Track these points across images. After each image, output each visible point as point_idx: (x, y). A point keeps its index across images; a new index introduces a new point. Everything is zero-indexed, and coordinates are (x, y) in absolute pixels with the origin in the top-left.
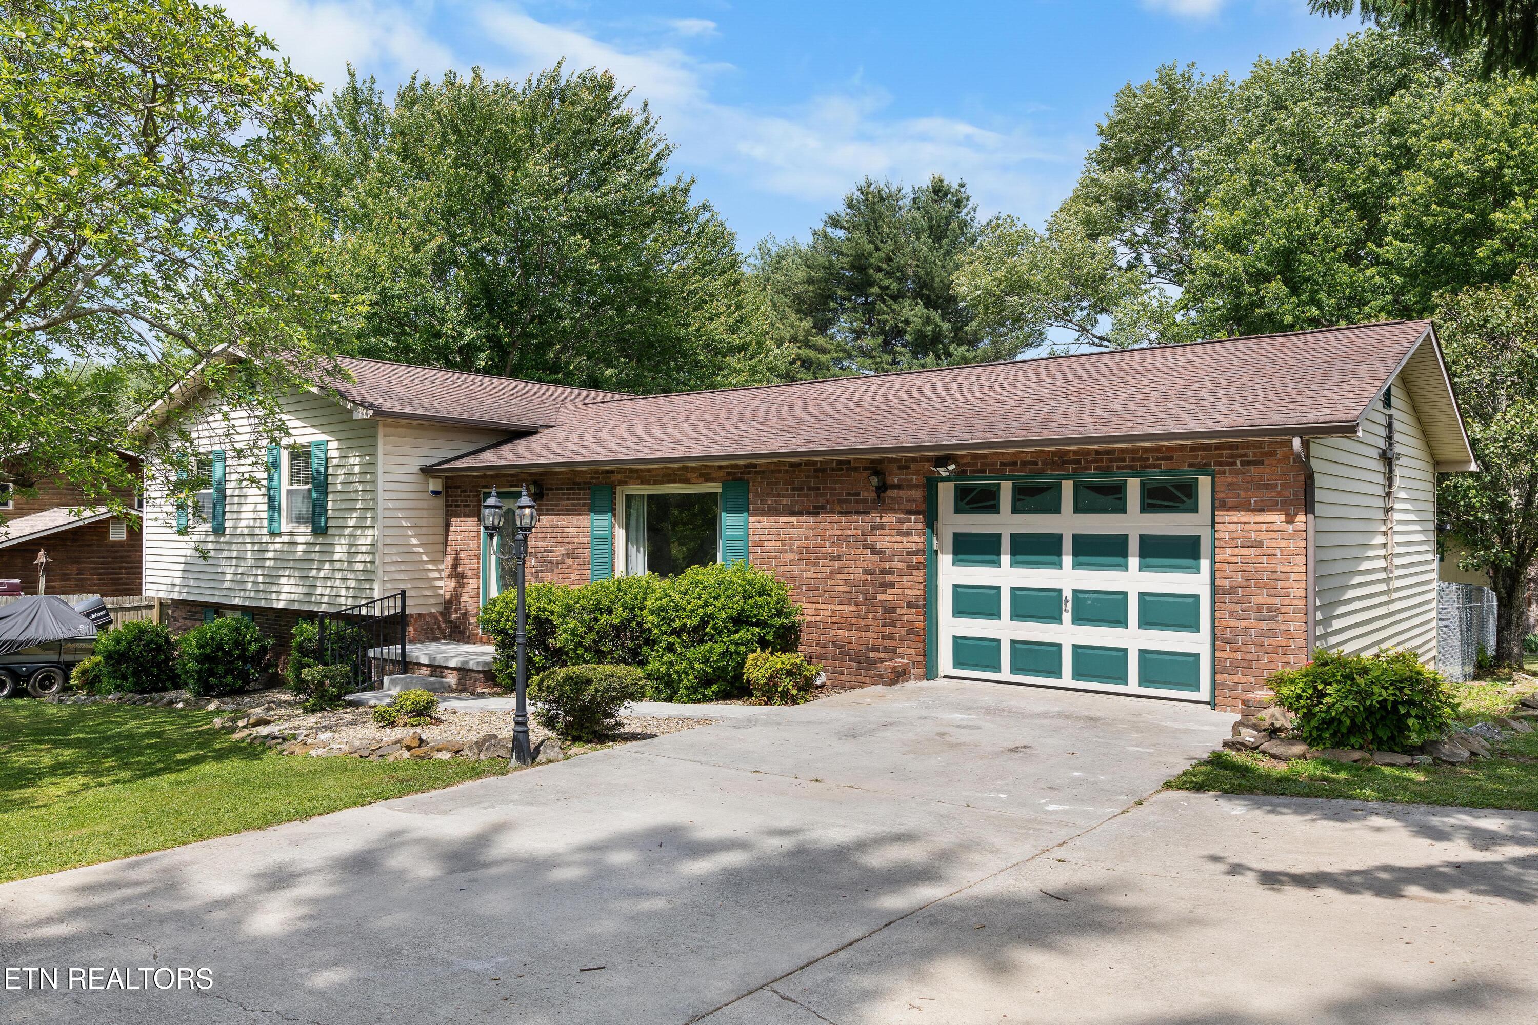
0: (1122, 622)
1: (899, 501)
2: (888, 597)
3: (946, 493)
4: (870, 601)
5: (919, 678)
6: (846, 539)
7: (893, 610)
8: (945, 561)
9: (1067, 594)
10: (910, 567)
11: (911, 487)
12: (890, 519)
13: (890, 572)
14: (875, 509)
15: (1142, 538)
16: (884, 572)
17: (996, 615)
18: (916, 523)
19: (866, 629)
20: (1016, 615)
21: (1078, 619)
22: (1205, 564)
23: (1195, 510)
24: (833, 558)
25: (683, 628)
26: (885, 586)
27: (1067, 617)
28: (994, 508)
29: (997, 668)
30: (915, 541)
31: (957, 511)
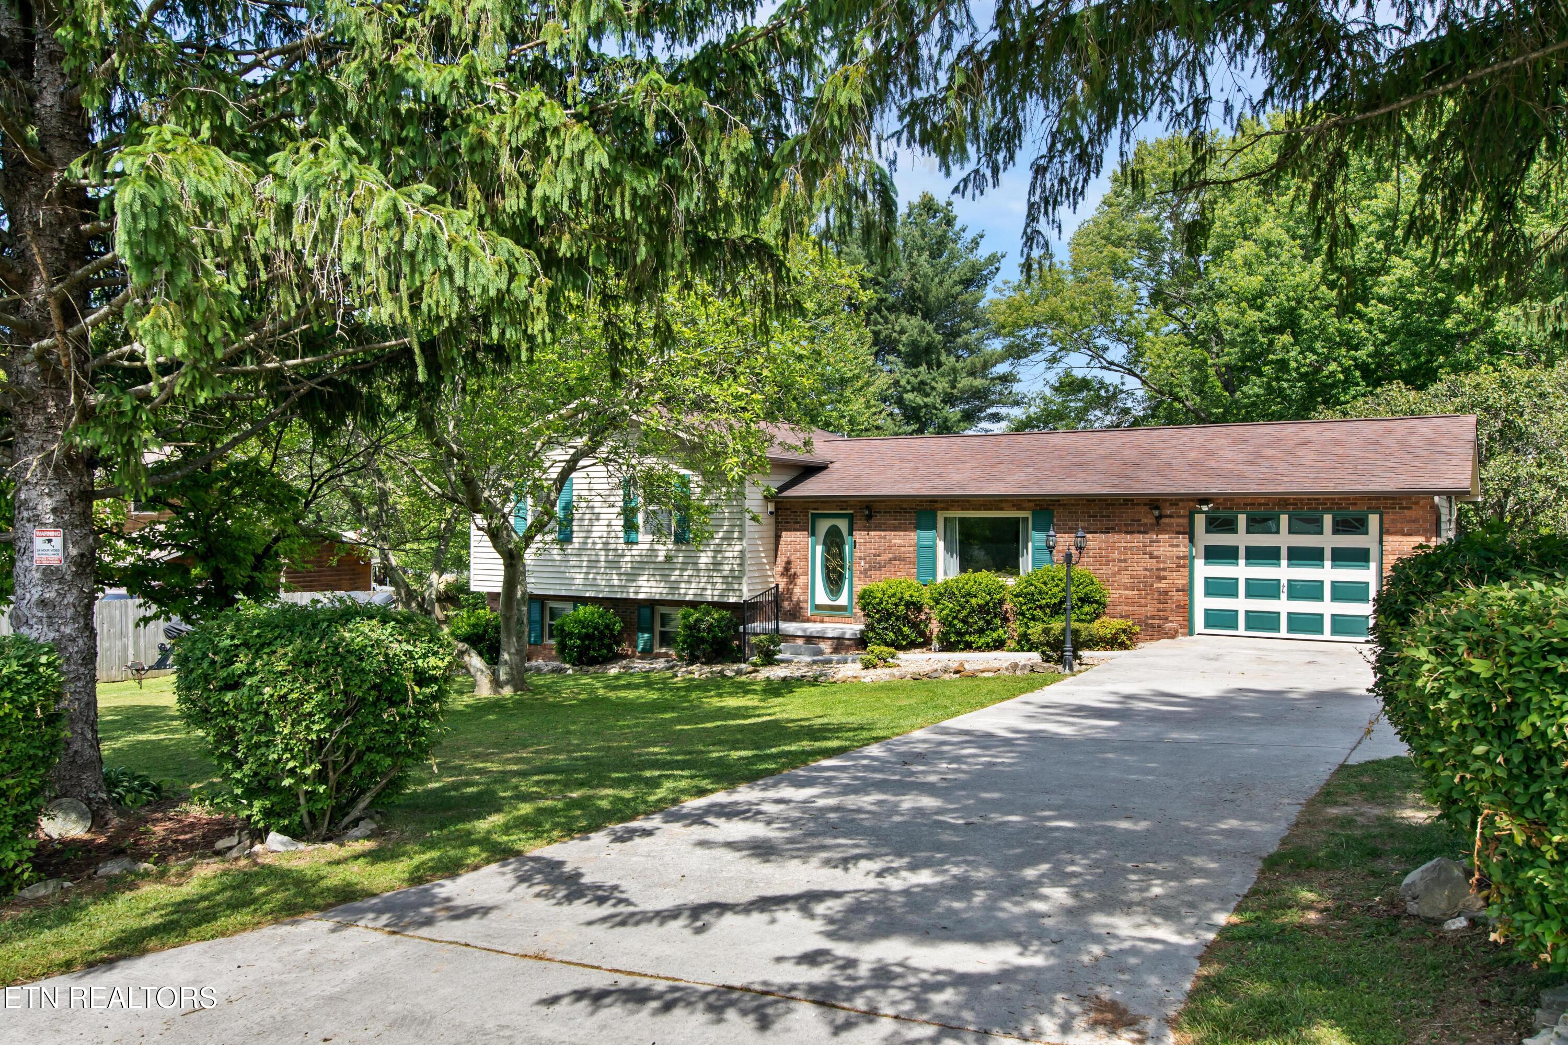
0: (1320, 598)
1: (1170, 525)
2: (1163, 585)
3: (1200, 521)
4: (1148, 588)
5: (1184, 635)
6: (1131, 549)
7: (1166, 593)
8: (1199, 563)
9: (1284, 582)
10: (1179, 566)
11: (1179, 516)
12: (1164, 537)
13: (1164, 570)
14: (1152, 530)
15: (1333, 549)
16: (1159, 570)
17: (1235, 595)
18: (1183, 539)
19: (1146, 605)
20: (1249, 595)
21: (1291, 597)
22: (1373, 565)
23: (1366, 533)
24: (1120, 561)
25: (1047, 605)
26: (1160, 578)
27: (1284, 596)
28: (1234, 530)
29: (1236, 628)
30: (1182, 550)
31: (1207, 531)
